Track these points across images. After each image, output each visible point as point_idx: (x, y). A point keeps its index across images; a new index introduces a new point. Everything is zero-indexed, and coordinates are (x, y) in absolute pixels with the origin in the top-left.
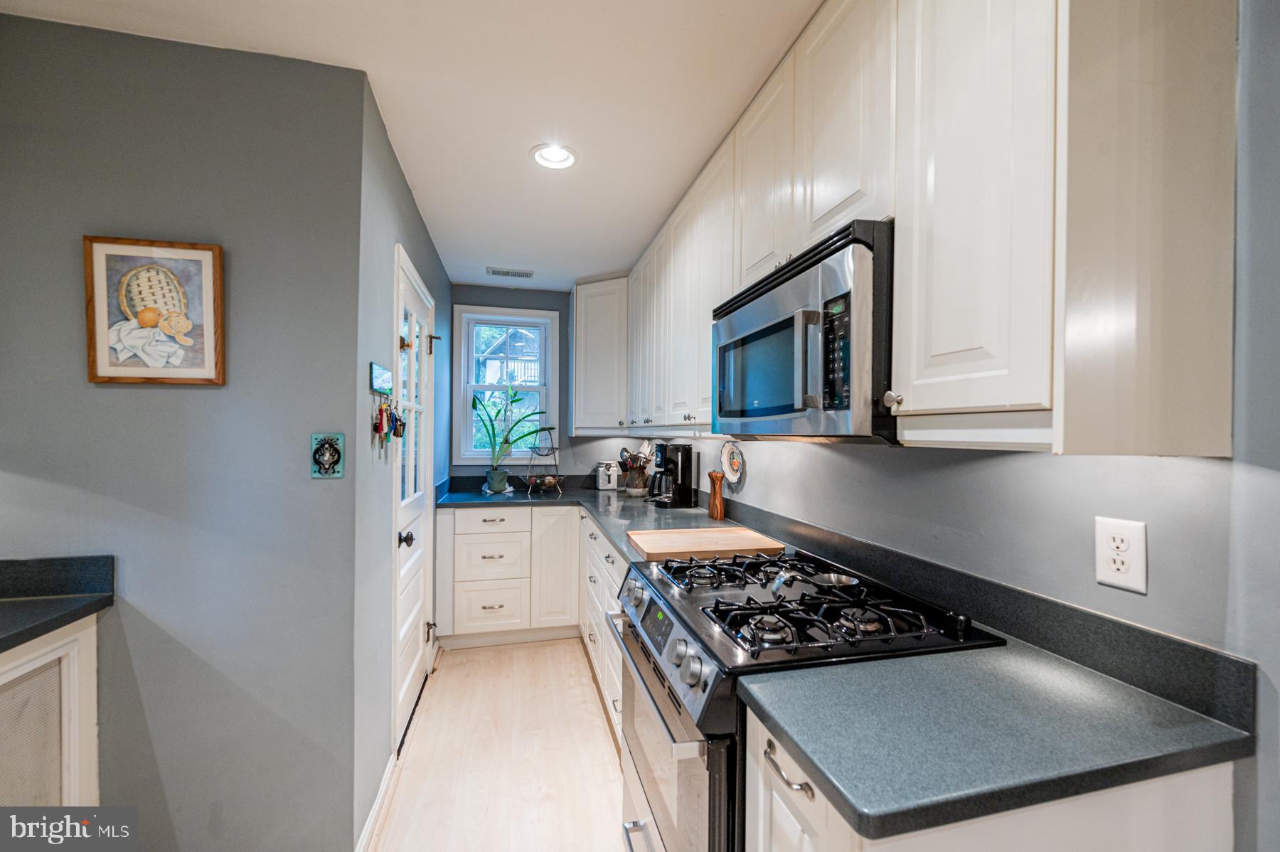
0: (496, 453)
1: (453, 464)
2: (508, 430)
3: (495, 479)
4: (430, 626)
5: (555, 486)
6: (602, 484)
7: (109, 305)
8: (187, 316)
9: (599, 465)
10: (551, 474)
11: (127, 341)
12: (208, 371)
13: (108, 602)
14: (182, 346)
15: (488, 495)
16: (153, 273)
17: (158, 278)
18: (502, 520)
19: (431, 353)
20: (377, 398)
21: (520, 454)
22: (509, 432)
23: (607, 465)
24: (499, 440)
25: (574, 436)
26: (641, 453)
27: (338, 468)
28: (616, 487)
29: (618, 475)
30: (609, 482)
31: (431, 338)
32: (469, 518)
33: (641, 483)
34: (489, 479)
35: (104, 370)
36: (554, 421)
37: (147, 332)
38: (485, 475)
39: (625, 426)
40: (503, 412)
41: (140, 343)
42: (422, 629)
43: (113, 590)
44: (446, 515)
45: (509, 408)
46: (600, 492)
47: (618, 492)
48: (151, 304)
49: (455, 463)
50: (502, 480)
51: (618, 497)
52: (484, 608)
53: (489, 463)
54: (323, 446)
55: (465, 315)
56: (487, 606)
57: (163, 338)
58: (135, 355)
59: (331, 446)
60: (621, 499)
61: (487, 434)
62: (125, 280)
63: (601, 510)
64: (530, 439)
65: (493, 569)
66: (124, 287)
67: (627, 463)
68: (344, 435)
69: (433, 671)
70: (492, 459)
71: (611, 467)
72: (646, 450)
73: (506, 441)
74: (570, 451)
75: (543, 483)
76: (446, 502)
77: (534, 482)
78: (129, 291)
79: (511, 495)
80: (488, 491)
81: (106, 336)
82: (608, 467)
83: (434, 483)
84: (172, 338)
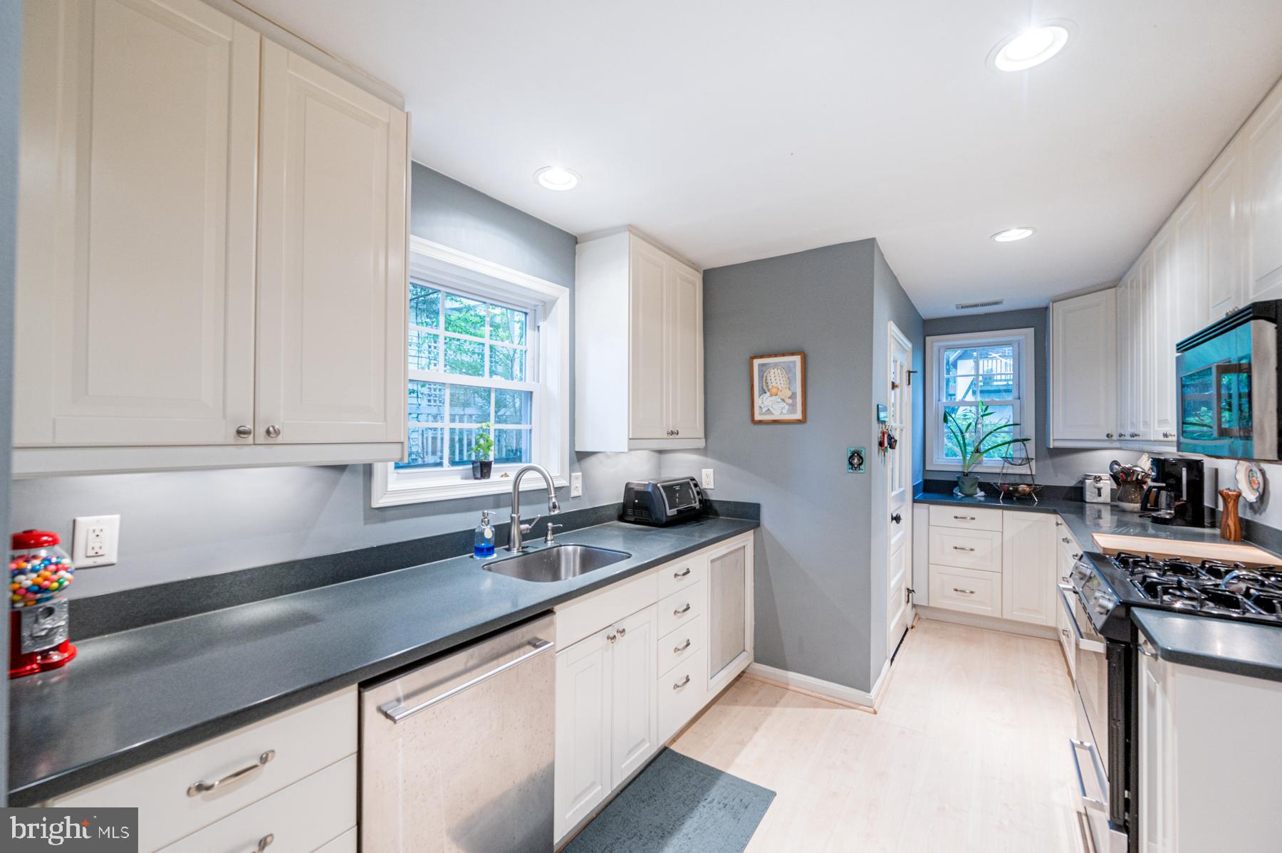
0: (967, 461)
1: (927, 469)
2: (979, 441)
3: (966, 483)
4: (910, 591)
5: (1030, 494)
6: (1090, 496)
7: (759, 387)
8: (789, 389)
9: (1087, 477)
10: (1026, 482)
11: (766, 403)
12: (798, 416)
13: (758, 525)
14: (788, 404)
15: (959, 497)
16: (776, 370)
17: (778, 371)
18: (973, 519)
19: (909, 384)
20: (881, 425)
21: (991, 463)
22: (980, 443)
23: (1095, 477)
24: (970, 449)
25: (1051, 447)
26: (1136, 466)
27: (862, 467)
28: (1109, 500)
29: (1112, 489)
30: (1100, 495)
31: (909, 372)
32: (942, 514)
33: (1139, 497)
34: (960, 483)
35: (757, 417)
36: (1030, 431)
37: (774, 397)
38: (956, 480)
39: (1114, 438)
40: (974, 424)
41: (770, 403)
42: (904, 594)
43: (759, 520)
44: (922, 509)
45: (980, 421)
46: (1087, 505)
47: (1112, 506)
48: (774, 384)
49: (928, 468)
50: (972, 485)
51: (1112, 510)
52: (956, 590)
53: (960, 469)
54: (853, 454)
55: (936, 344)
56: (959, 589)
57: (780, 400)
58: (769, 409)
59: (858, 455)
60: (1114, 512)
61: (957, 444)
62: (765, 375)
63: (1088, 523)
64: (1004, 448)
65: (964, 560)
66: (765, 377)
67: (1119, 476)
68: (864, 448)
69: (912, 627)
70: (963, 466)
71: (1101, 479)
72: (1145, 464)
73: (977, 450)
74: (1049, 462)
75: (1016, 490)
76: (921, 498)
77: (1006, 489)
78: (766, 380)
79: (983, 499)
80: (959, 494)
81: (758, 401)
82: (1097, 479)
83: (913, 483)
84: (783, 400)
